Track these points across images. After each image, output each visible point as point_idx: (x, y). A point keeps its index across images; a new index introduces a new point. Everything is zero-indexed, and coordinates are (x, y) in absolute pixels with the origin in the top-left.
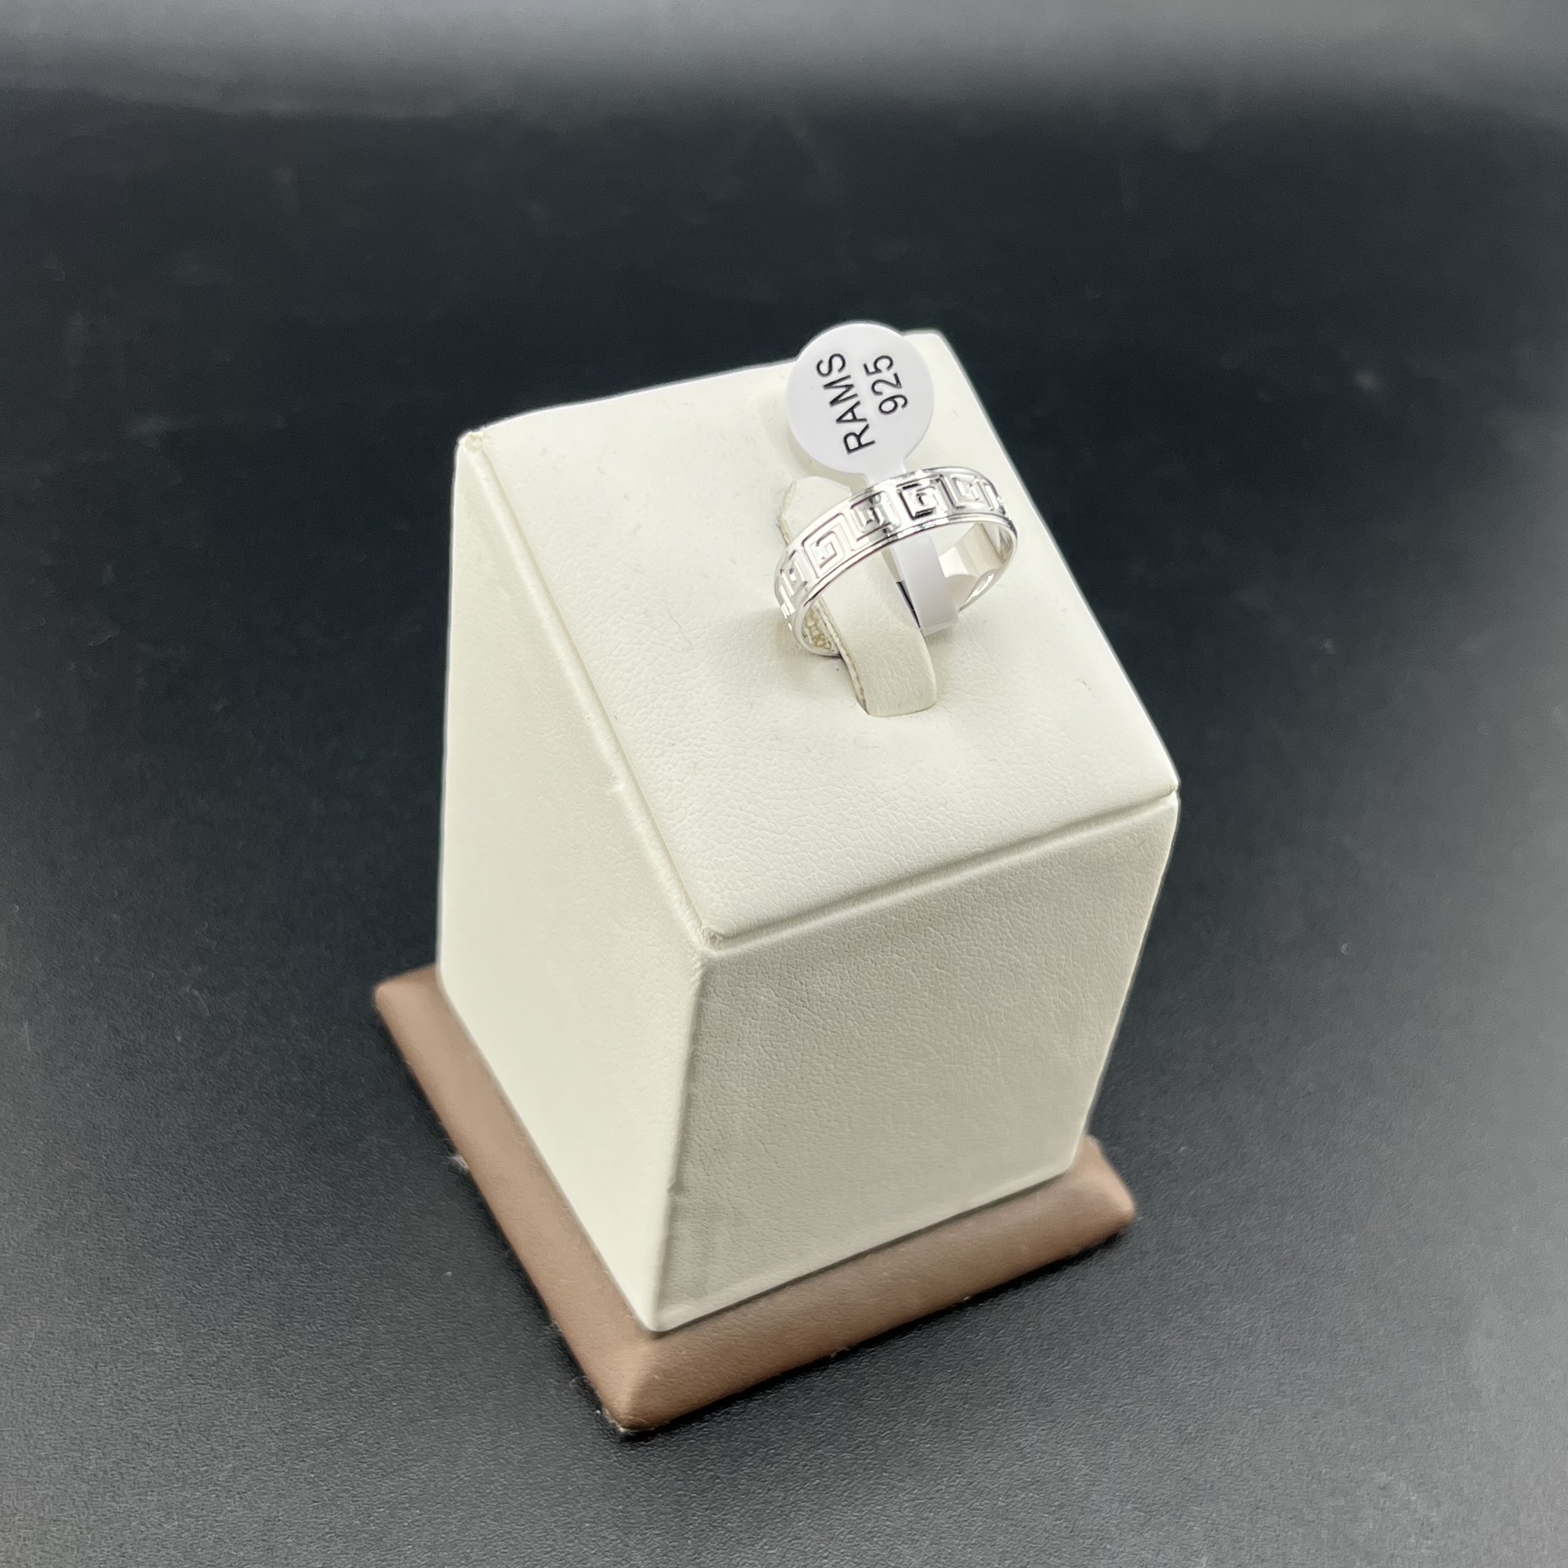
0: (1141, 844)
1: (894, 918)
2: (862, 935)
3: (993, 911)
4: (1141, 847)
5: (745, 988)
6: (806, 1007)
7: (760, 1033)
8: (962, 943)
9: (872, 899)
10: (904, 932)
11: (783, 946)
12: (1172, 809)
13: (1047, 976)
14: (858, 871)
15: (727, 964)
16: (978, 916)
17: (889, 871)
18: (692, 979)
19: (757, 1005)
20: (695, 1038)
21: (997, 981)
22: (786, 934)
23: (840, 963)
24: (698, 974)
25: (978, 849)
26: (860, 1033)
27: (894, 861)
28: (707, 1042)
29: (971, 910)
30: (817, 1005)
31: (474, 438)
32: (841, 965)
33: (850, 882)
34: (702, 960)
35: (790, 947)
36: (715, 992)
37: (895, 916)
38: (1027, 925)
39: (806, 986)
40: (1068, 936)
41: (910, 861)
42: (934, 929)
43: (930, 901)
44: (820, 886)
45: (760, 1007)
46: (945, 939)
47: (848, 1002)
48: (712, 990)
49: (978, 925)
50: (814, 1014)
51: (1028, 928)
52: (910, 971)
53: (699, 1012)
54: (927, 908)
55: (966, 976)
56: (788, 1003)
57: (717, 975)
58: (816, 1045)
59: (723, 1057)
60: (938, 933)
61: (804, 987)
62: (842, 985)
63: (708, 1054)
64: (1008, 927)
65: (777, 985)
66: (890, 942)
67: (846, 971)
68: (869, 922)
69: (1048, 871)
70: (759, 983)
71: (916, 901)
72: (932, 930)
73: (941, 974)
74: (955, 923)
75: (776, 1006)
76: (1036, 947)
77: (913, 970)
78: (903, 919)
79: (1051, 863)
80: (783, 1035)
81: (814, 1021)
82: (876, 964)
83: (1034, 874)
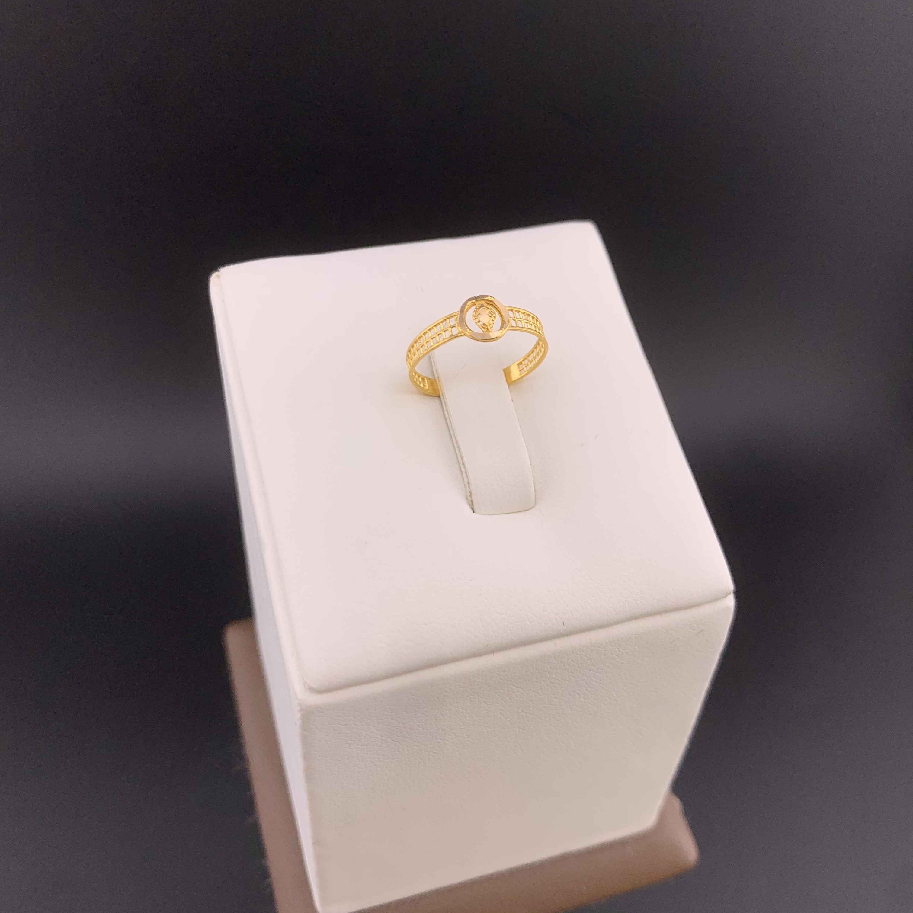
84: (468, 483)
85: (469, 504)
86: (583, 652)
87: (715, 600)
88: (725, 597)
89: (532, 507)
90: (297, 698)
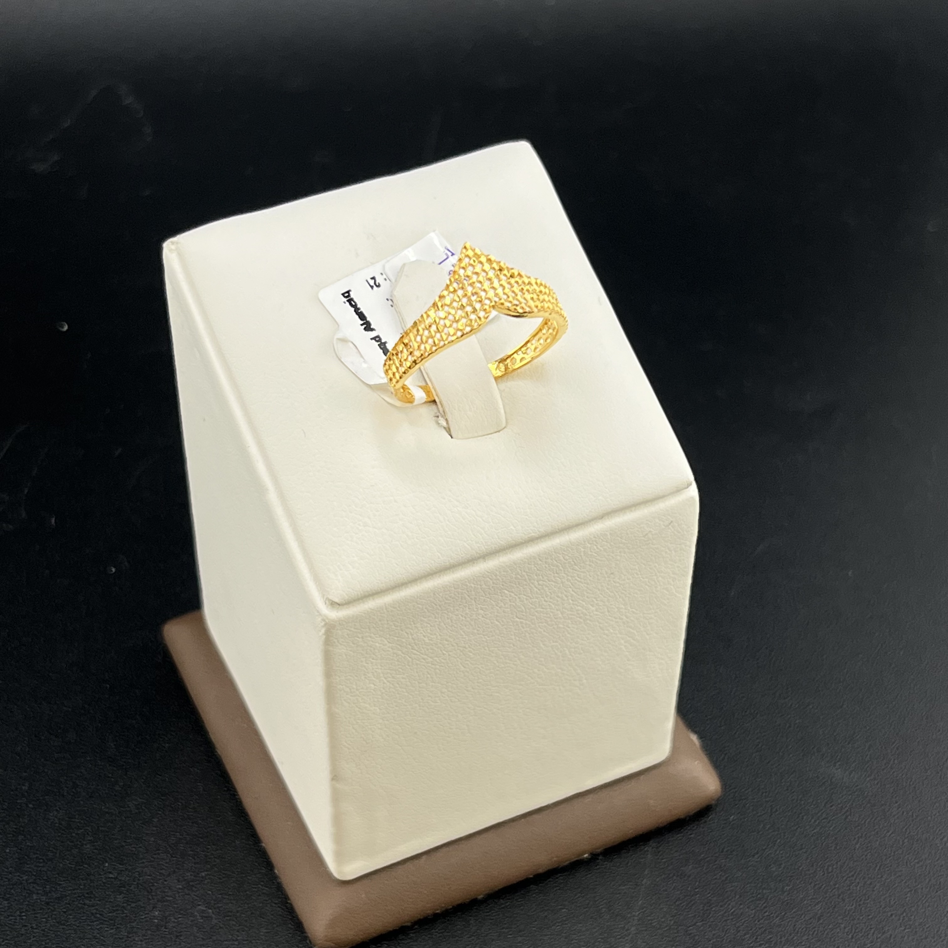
0: (670, 524)
1: (473, 586)
2: (449, 598)
3: (554, 577)
4: (670, 526)
5: (362, 638)
6: (415, 650)
7: (381, 669)
8: (534, 600)
9: (453, 572)
10: (484, 595)
11: (386, 609)
12: (693, 498)
13: (612, 621)
14: (439, 555)
15: (344, 623)
16: (543, 581)
17: (462, 553)
18: (321, 634)
19: (374, 649)
20: (328, 674)
21: (570, 626)
22: (388, 599)
23: (435, 618)
24: (323, 631)
25: (533, 534)
26: (463, 666)
27: (467, 545)
28: (339, 677)
29: (536, 577)
30: (423, 648)
31: (173, 243)
32: (437, 620)
33: (433, 562)
34: (324, 620)
35: (392, 609)
36: (338, 642)
37: (473, 584)
38: (586, 585)
39: (412, 635)
40: (623, 592)
41: (479, 545)
42: (508, 591)
43: (500, 572)
44: (410, 566)
45: (377, 651)
46: (519, 598)
47: (448, 644)
48: (336, 641)
49: (544, 587)
50: (422, 654)
51: (587, 588)
52: (495, 621)
53: (328, 657)
54: (498, 577)
55: (542, 623)
56: (399, 647)
57: (337, 630)
58: (429, 676)
59: (355, 687)
60: (513, 594)
61: (410, 637)
62: (441, 633)
63: (342, 685)
64: (570, 587)
65: (388, 636)
66: (473, 602)
67: (442, 624)
68: (453, 589)
69: (595, 547)
70: (372, 635)
71: (488, 572)
72: (506, 592)
73: (521, 623)
74: (525, 587)
75: (390, 649)
76: (597, 600)
77: (497, 620)
78: (481, 585)
79: (596, 541)
80: (400, 670)
81: (424, 659)
82: (465, 617)
83: (582, 550)
84: (444, 412)
85: (447, 432)
86: (564, 551)
87: (678, 490)
88: (688, 487)
89: (505, 427)
90: (320, 615)
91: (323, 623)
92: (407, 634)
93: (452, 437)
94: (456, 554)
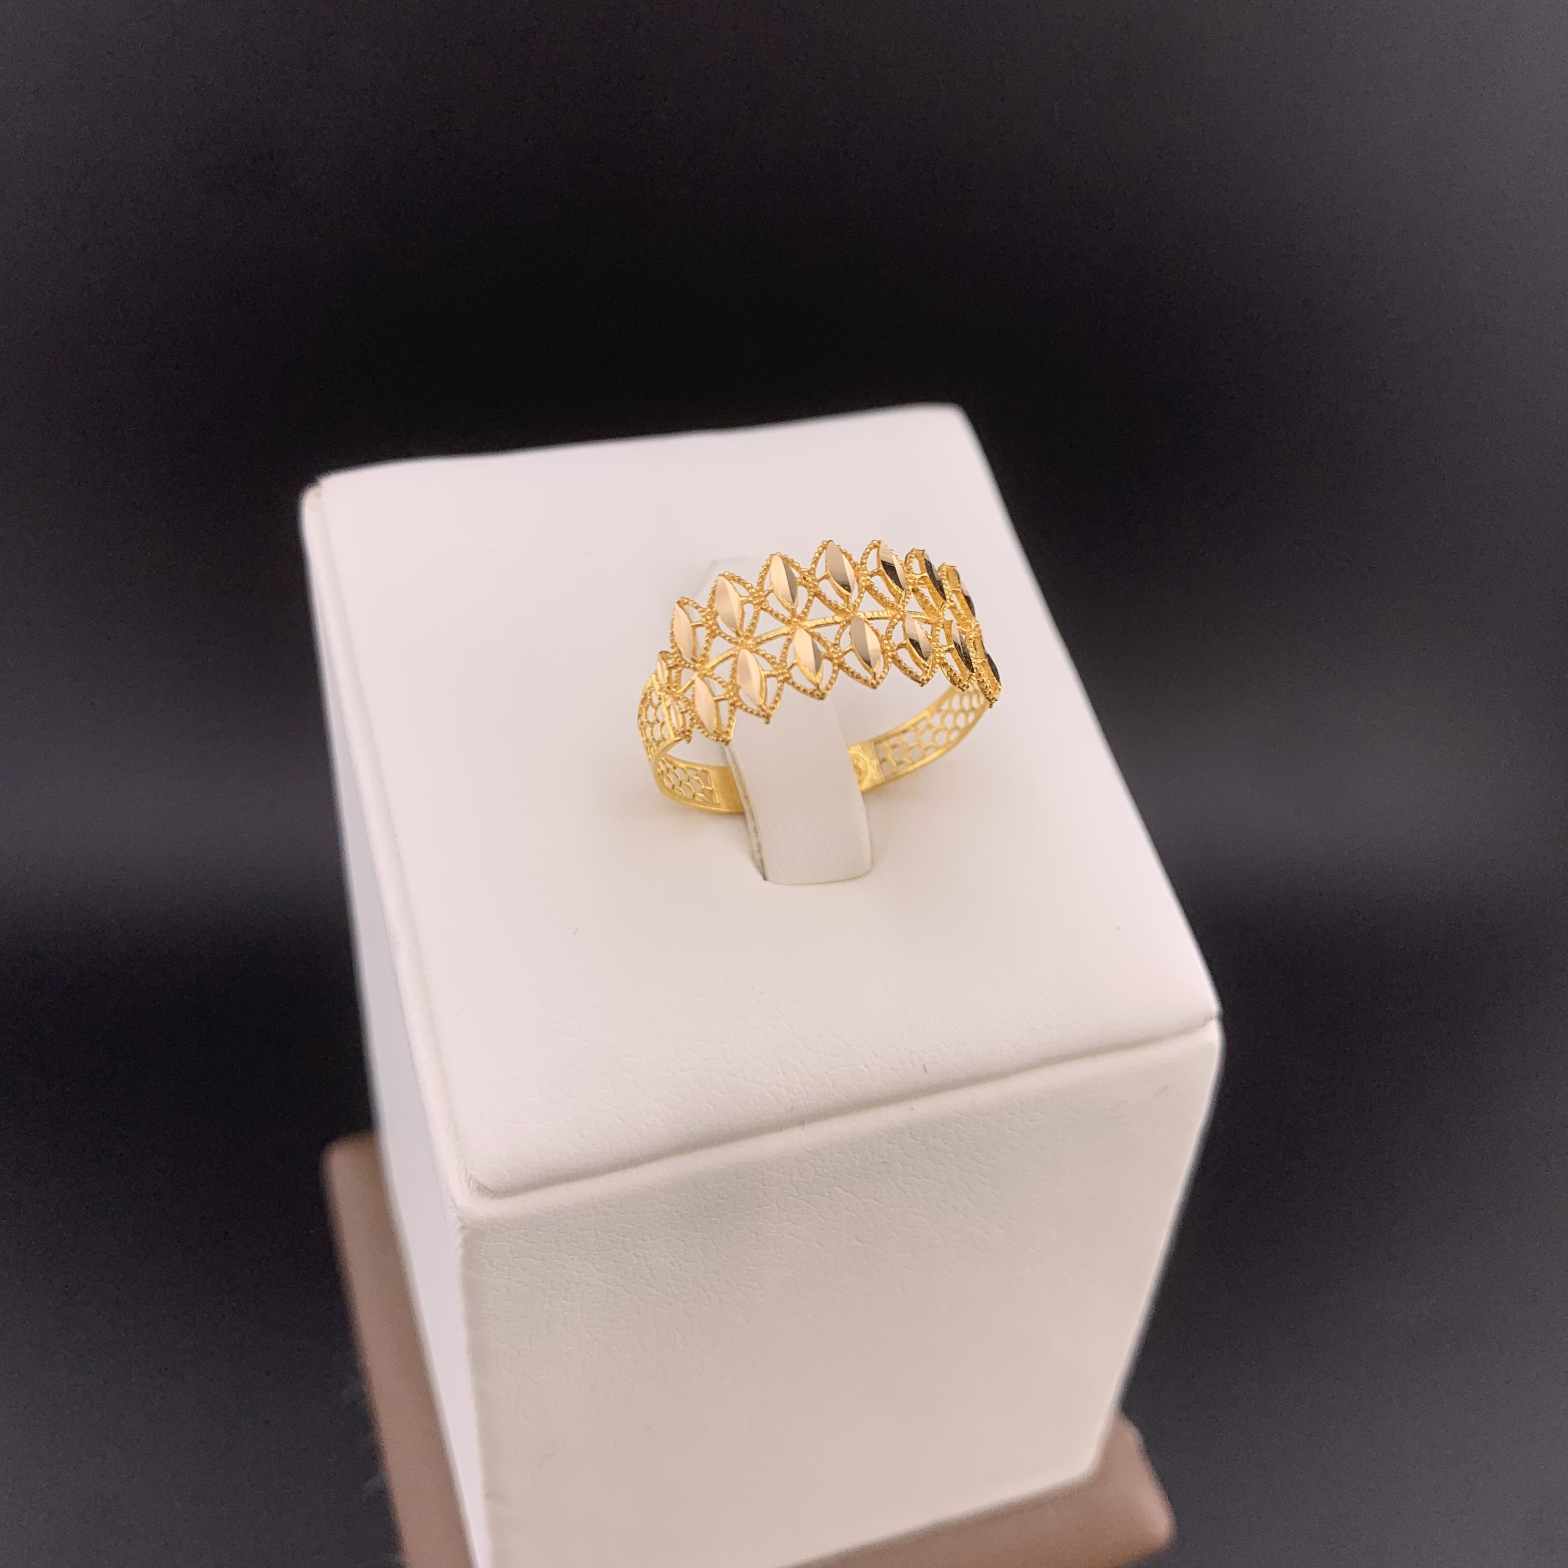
84: (755, 829)
85: (758, 867)
86: (960, 1123)
87: (1187, 1029)
88: (1204, 1025)
89: (867, 873)
90: (455, 1206)
91: (458, 1226)
92: (637, 1256)
93: (765, 880)
94: (744, 1110)
